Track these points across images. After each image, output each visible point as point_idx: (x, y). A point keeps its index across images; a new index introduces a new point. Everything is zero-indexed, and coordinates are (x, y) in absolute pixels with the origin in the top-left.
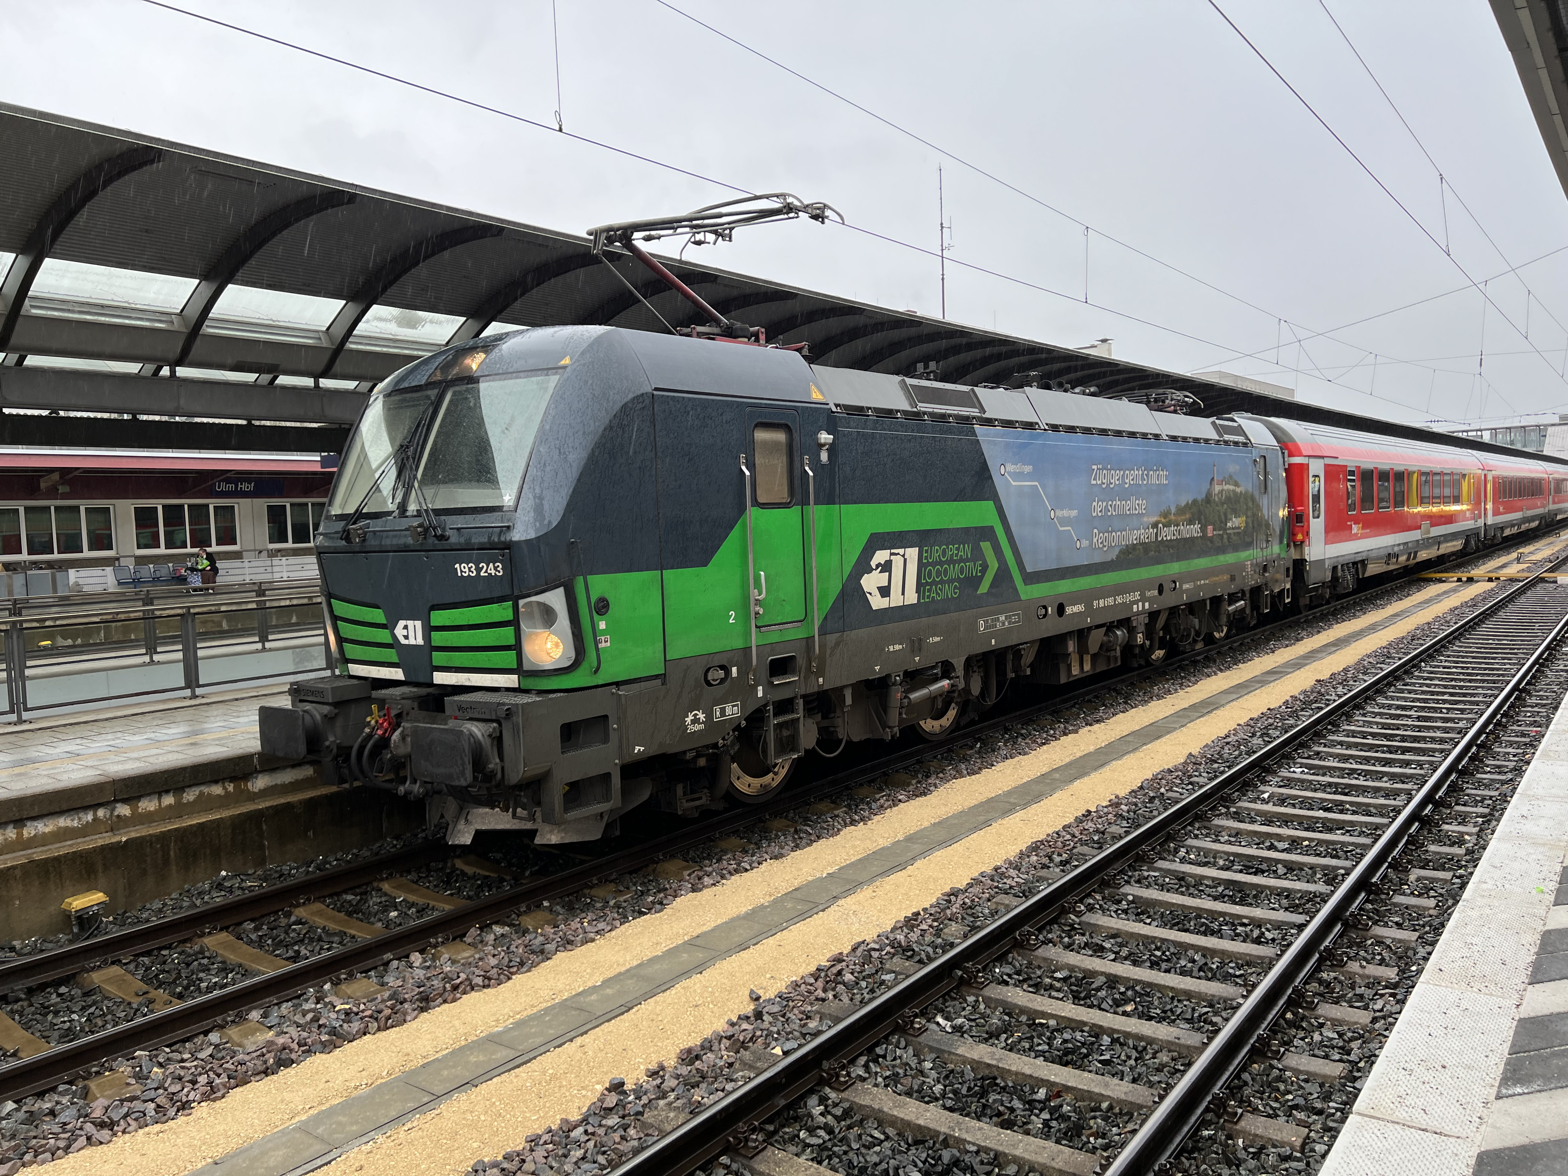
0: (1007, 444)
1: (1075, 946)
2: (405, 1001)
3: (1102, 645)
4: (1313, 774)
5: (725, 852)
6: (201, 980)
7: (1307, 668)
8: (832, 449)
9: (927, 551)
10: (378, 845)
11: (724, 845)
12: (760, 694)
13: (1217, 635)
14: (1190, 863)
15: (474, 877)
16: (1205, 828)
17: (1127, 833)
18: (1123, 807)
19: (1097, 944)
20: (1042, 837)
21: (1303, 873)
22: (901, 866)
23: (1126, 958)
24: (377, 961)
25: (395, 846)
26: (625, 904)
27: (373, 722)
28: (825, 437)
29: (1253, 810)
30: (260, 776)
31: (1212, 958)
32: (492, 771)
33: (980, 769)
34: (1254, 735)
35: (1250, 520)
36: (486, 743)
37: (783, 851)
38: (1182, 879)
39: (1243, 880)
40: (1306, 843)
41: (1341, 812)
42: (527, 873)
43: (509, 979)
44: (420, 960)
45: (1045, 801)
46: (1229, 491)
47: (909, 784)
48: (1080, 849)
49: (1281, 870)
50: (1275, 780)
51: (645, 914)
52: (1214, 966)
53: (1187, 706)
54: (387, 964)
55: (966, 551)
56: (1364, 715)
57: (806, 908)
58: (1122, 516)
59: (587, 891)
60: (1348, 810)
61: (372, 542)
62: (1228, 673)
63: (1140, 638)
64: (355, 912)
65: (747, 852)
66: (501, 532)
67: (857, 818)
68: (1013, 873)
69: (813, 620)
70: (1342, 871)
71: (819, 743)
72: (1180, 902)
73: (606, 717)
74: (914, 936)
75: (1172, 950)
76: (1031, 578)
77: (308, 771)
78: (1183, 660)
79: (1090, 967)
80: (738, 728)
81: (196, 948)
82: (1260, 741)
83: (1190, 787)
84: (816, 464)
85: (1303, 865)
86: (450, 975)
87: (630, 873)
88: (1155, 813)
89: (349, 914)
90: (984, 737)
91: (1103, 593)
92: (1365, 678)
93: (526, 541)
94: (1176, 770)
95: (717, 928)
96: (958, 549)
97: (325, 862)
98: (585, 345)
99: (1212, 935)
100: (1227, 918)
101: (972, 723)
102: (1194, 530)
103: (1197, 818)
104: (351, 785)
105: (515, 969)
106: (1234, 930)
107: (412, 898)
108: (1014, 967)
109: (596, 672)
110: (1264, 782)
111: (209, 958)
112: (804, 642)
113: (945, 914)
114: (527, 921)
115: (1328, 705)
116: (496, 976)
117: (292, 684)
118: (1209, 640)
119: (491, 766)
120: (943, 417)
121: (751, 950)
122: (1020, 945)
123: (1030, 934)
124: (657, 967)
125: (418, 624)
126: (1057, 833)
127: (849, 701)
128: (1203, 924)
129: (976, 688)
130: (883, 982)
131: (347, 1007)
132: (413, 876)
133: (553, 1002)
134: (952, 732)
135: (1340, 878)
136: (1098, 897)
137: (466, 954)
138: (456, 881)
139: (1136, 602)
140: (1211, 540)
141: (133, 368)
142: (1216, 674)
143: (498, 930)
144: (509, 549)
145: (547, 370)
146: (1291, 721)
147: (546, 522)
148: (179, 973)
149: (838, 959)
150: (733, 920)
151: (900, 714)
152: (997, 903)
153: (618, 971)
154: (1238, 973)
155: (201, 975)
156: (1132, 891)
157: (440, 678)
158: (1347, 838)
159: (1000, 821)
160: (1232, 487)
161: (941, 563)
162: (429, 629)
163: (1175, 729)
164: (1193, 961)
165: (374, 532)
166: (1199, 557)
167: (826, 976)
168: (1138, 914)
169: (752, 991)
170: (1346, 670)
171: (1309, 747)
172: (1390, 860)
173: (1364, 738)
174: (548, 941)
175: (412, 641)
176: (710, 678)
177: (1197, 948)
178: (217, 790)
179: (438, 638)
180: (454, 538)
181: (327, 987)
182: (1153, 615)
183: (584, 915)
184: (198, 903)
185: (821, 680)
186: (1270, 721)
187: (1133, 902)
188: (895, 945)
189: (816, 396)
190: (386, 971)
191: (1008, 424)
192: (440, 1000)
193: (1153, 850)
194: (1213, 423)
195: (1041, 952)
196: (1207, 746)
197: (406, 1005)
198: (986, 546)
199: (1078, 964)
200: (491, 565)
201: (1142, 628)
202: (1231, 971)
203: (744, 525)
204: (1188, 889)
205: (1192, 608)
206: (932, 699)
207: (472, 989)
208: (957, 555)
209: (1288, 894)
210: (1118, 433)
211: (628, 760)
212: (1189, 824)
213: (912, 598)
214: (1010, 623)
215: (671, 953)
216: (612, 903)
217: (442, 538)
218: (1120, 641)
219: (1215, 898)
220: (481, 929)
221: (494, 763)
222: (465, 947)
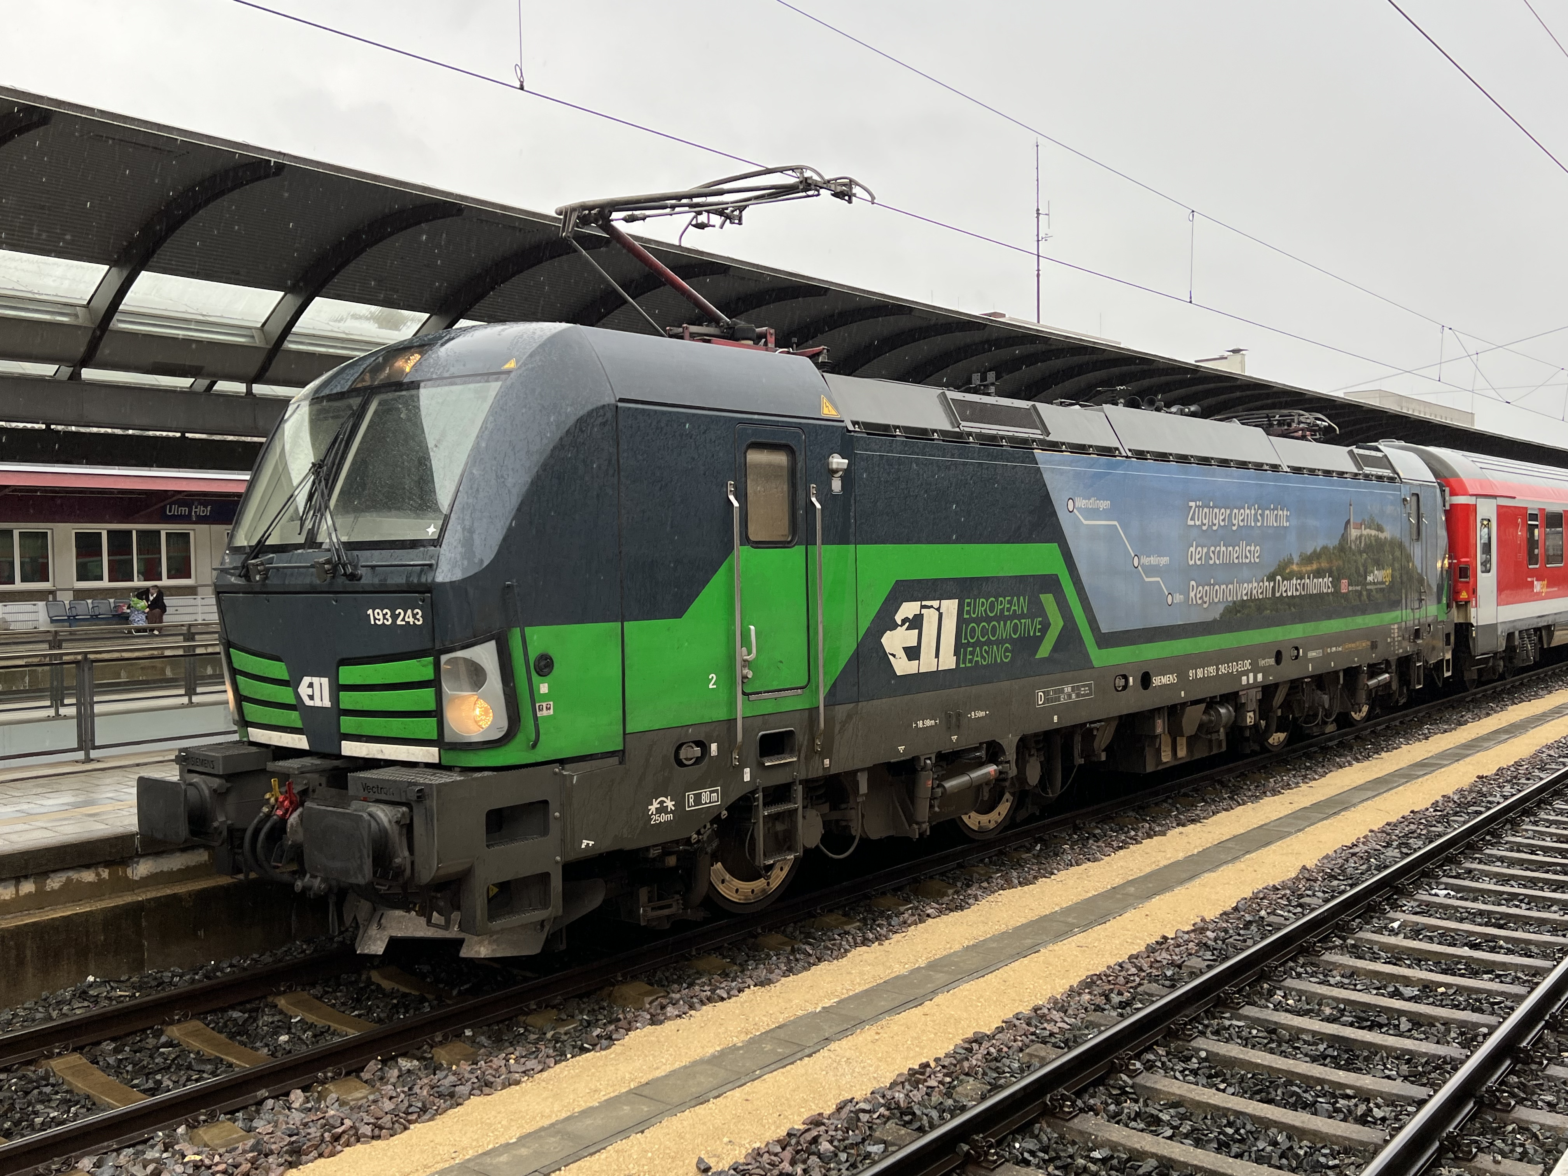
0: (1077, 475)
1: (1124, 1117)
2: (271, 1152)
3: (1201, 726)
4: (1461, 898)
5: (700, 974)
6: (36, 1113)
7: (1468, 760)
8: (847, 477)
9: (969, 604)
10: (284, 949)
11: (702, 964)
12: (747, 777)
13: (1357, 716)
14: (1287, 1011)
15: (392, 994)
16: (1312, 964)
17: (1210, 967)
18: (1209, 933)
19: (1152, 1115)
20: (1100, 969)
21: (1434, 1030)
22: (917, 1002)
23: (1187, 1136)
24: (249, 1098)
25: (303, 951)
26: (565, 1038)
27: (272, 800)
28: (838, 461)
29: (1377, 943)
30: (142, 860)
31: (1301, 1141)
32: (399, 867)
33: (1036, 878)
34: (1389, 845)
35: (1397, 574)
36: (394, 831)
37: (771, 976)
38: (1273, 1031)
39: (1352, 1036)
40: (1442, 990)
41: (1492, 950)
42: (455, 992)
43: (406, 1128)
44: (301, 1100)
45: (1113, 922)
46: (1370, 536)
47: (945, 894)
48: (1147, 987)
49: (1405, 1025)
50: (1410, 904)
51: (588, 1051)
52: (1302, 1152)
53: (1308, 804)
54: (260, 1103)
55: (1021, 604)
56: (1535, 823)
57: (788, 1051)
58: (1229, 566)
59: (522, 1018)
60: (1501, 947)
61: (274, 581)
62: (1366, 763)
63: (1250, 718)
64: (239, 1034)
65: (727, 975)
66: (422, 571)
67: (871, 936)
68: (1056, 1015)
69: (817, 687)
70: (1485, 1030)
71: (823, 840)
72: (1266, 1063)
73: (546, 802)
74: (917, 1095)
75: (1249, 1127)
76: (1106, 640)
77: (201, 857)
78: (1311, 746)
79: (1138, 1146)
80: (717, 819)
81: (41, 1072)
82: (1396, 853)
83: (1299, 910)
84: (826, 496)
85: (1436, 1018)
86: (331, 1121)
87: (580, 997)
88: (1250, 942)
89: (232, 1036)
90: (1046, 837)
91: (1204, 660)
92: (1542, 775)
93: (451, 582)
94: (1284, 888)
95: (673, 1073)
96: (1010, 602)
97: (216, 968)
98: (535, 346)
99: (1304, 1108)
100: (1326, 1087)
101: (1032, 818)
102: (1324, 584)
103: (1303, 951)
104: (247, 875)
105: (414, 1117)
106: (1333, 1104)
107: (311, 1018)
108: (1040, 1141)
109: (534, 746)
110: (1395, 906)
111: (53, 1085)
112: (807, 713)
113: (962, 1067)
114: (442, 1055)
115: (1489, 809)
116: (389, 1125)
117: (181, 750)
118: (1344, 721)
119: (398, 860)
120: (993, 439)
121: (710, 1105)
122: (1051, 1113)
123: (1064, 1098)
124: (589, 1121)
125: (325, 681)
126: (1120, 965)
127: (863, 788)
128: (1294, 1093)
129: (1033, 775)
130: (868, 1155)
131: (198, 1158)
132: (318, 991)
133: (452, 1162)
134: (1006, 829)
135: (1480, 1039)
136: (1161, 1051)
137: (358, 1093)
138: (368, 999)
139: (1246, 673)
140: (1345, 596)
141: (47, 370)
142: (1350, 765)
143: (405, 1064)
144: (429, 591)
145: (487, 376)
146: (1440, 829)
147: (476, 561)
148: (12, 1104)
149: (816, 1122)
150: (695, 1064)
151: (931, 806)
152: (1031, 1055)
153: (540, 1124)
154: (1331, 1163)
155: (39, 1107)
156: (1206, 1045)
157: (350, 748)
158: (1495, 986)
159: (1051, 947)
160: (1373, 532)
161: (988, 620)
162: (337, 688)
163: (1290, 834)
164: (1275, 1144)
165: (277, 568)
166: (1330, 618)
167: (798, 1143)
168: (1210, 1077)
169: (700, 1160)
170: (1518, 765)
171: (1459, 863)
172: (1547, 1017)
173: (1533, 853)
174: (462, 1081)
175: (317, 703)
176: (683, 755)
177: (1282, 1127)
178: (88, 876)
179: (348, 700)
180: (367, 579)
181: (181, 1130)
182: (1268, 690)
183: (511, 1049)
184: (54, 1014)
185: (827, 762)
186: (1412, 827)
187: (1205, 1060)
188: (892, 1106)
189: (828, 411)
190: (258, 1112)
191: (1080, 449)
192: (314, 1153)
193: (1239, 992)
194: (1351, 453)
195: (1077, 1123)
196: (1327, 857)
197: (271, 1159)
198: (1048, 600)
199: (1123, 1141)
200: (409, 611)
201: (1253, 705)
202: (1322, 1160)
203: (731, 570)
204: (1280, 1045)
205: (1321, 681)
206: (976, 788)
207: (358, 1141)
208: (1009, 610)
209: (1408, 1057)
210: (1224, 463)
211: (572, 856)
212: (1291, 959)
213: (948, 661)
214: (1078, 696)
215: (611, 1103)
216: (549, 1035)
217: (353, 577)
218: (1224, 720)
219: (1314, 1059)
220: (384, 1062)
221: (402, 857)
222: (357, 1083)
